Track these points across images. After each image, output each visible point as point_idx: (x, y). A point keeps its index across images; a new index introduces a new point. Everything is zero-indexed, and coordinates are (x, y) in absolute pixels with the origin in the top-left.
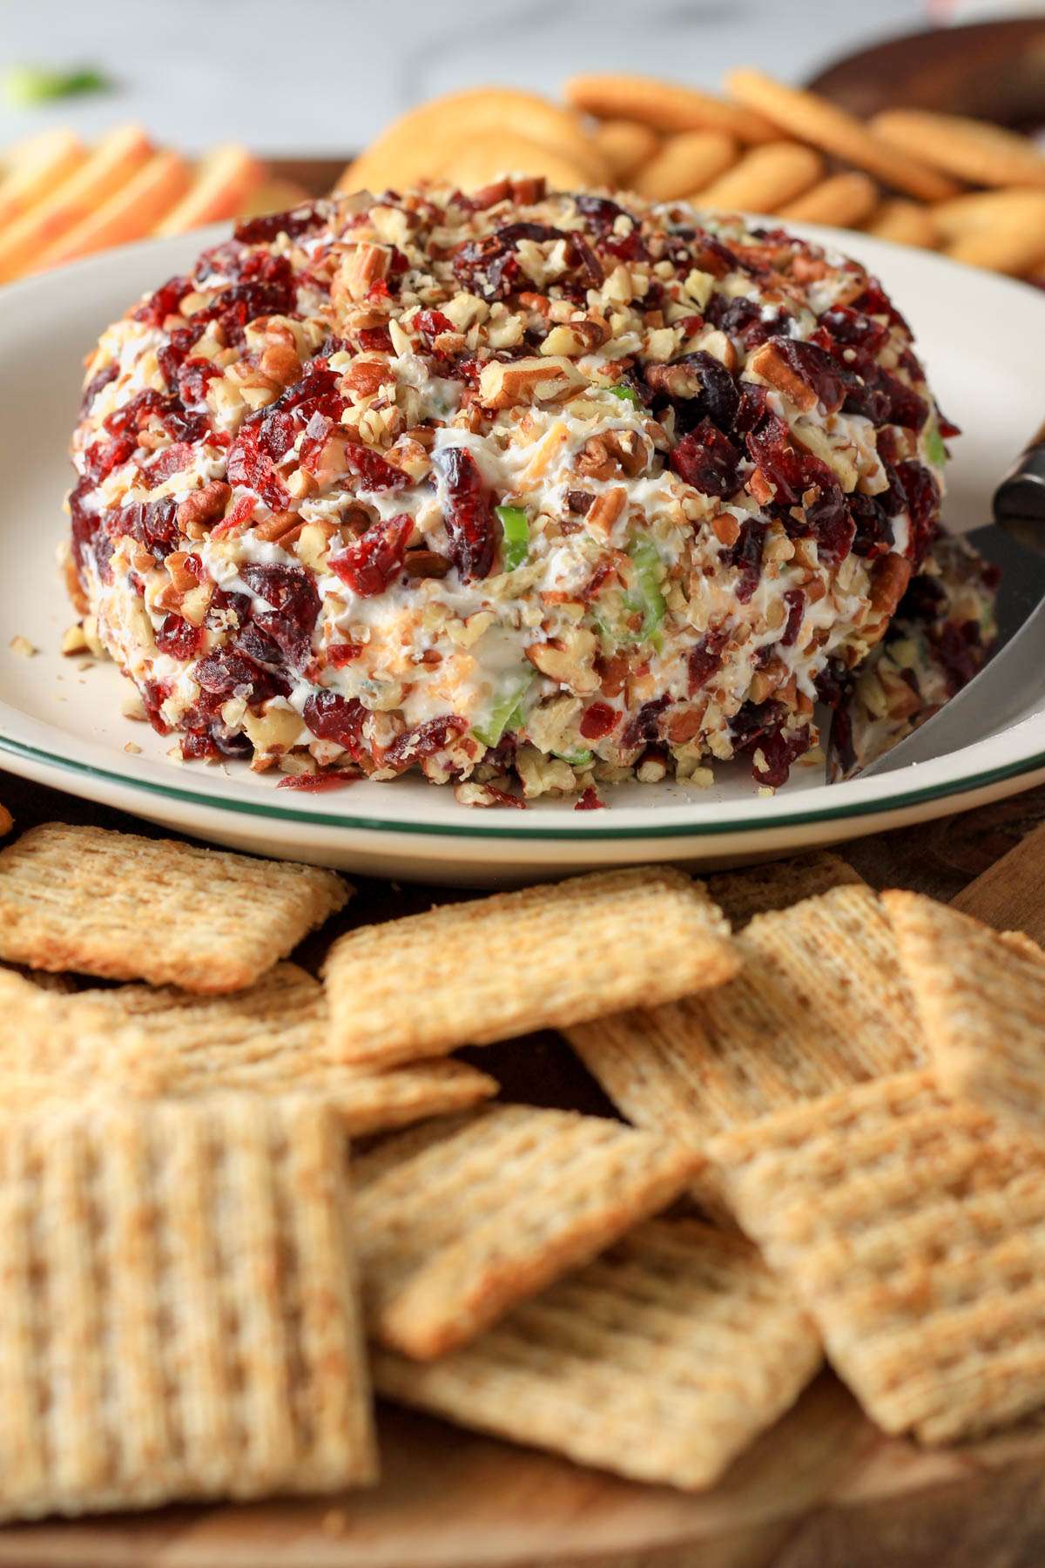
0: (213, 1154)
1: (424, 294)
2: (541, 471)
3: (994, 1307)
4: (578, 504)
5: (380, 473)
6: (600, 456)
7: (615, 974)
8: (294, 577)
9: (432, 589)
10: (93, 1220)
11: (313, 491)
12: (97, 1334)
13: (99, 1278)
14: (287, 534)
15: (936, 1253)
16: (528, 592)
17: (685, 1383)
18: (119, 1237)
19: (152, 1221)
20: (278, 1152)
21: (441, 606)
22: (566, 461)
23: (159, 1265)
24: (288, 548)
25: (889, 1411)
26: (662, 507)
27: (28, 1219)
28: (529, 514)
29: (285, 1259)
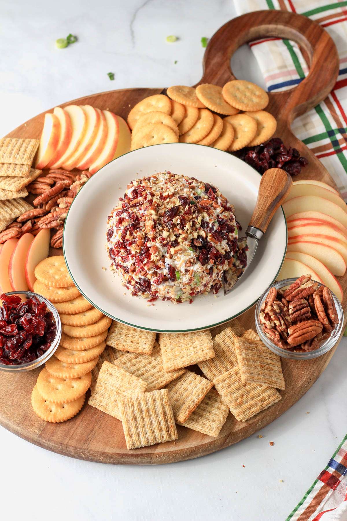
0: (154, 401)
1: (160, 229)
2: (181, 266)
3: (250, 403)
4: (187, 271)
5: (158, 268)
6: (189, 264)
7: (199, 358)
8: (147, 281)
9: (167, 283)
10: (141, 411)
11: (149, 269)
12: (143, 426)
13: (143, 418)
14: (145, 274)
15: (243, 396)
16: (180, 283)
17: (214, 421)
18: (144, 413)
19: (148, 411)
20: (162, 399)
21: (169, 286)
22: (184, 264)
23: (150, 416)
24: (146, 276)
25: (238, 419)
26: (198, 270)
27: (133, 412)
28: (179, 272)
29: (165, 413)
